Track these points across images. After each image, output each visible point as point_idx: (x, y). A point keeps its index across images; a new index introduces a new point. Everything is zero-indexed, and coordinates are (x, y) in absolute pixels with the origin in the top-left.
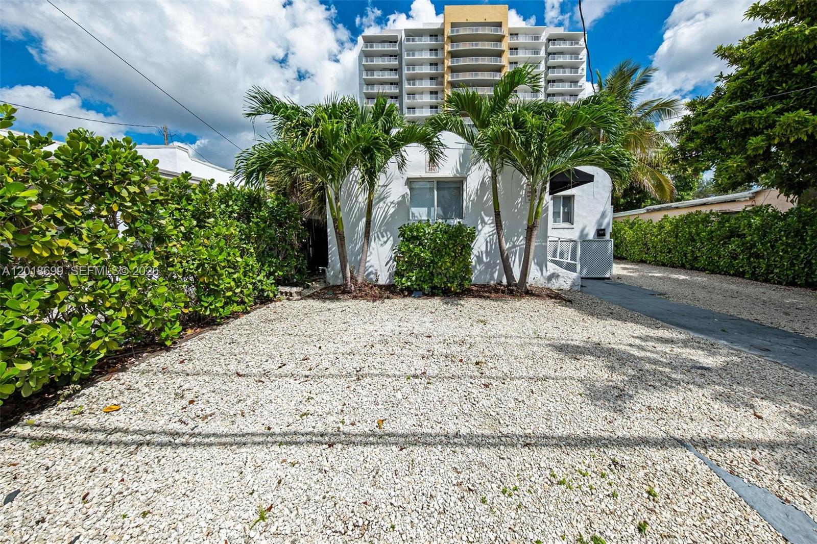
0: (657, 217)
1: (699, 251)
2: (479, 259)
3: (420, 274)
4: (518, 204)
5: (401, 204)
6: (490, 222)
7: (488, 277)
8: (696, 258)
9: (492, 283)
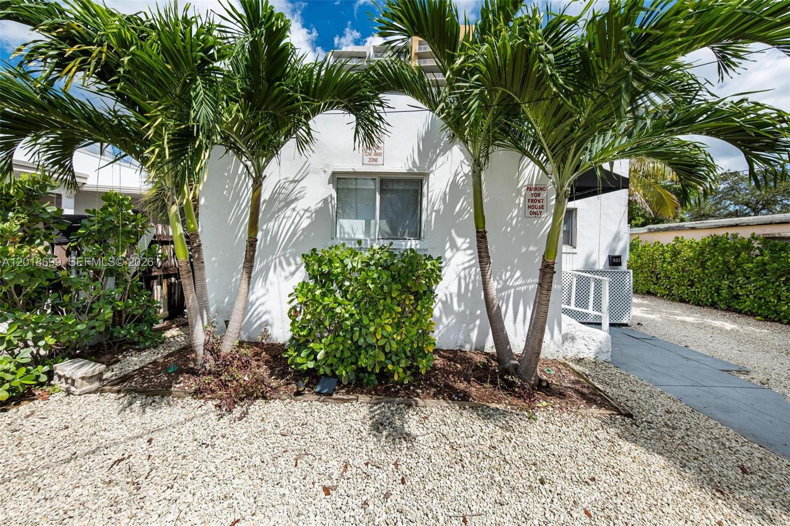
0: (667, 239)
1: (741, 288)
2: (447, 307)
3: (334, 346)
4: (512, 219)
5: (321, 213)
6: (466, 246)
7: (461, 337)
8: (737, 297)
9: (467, 347)
